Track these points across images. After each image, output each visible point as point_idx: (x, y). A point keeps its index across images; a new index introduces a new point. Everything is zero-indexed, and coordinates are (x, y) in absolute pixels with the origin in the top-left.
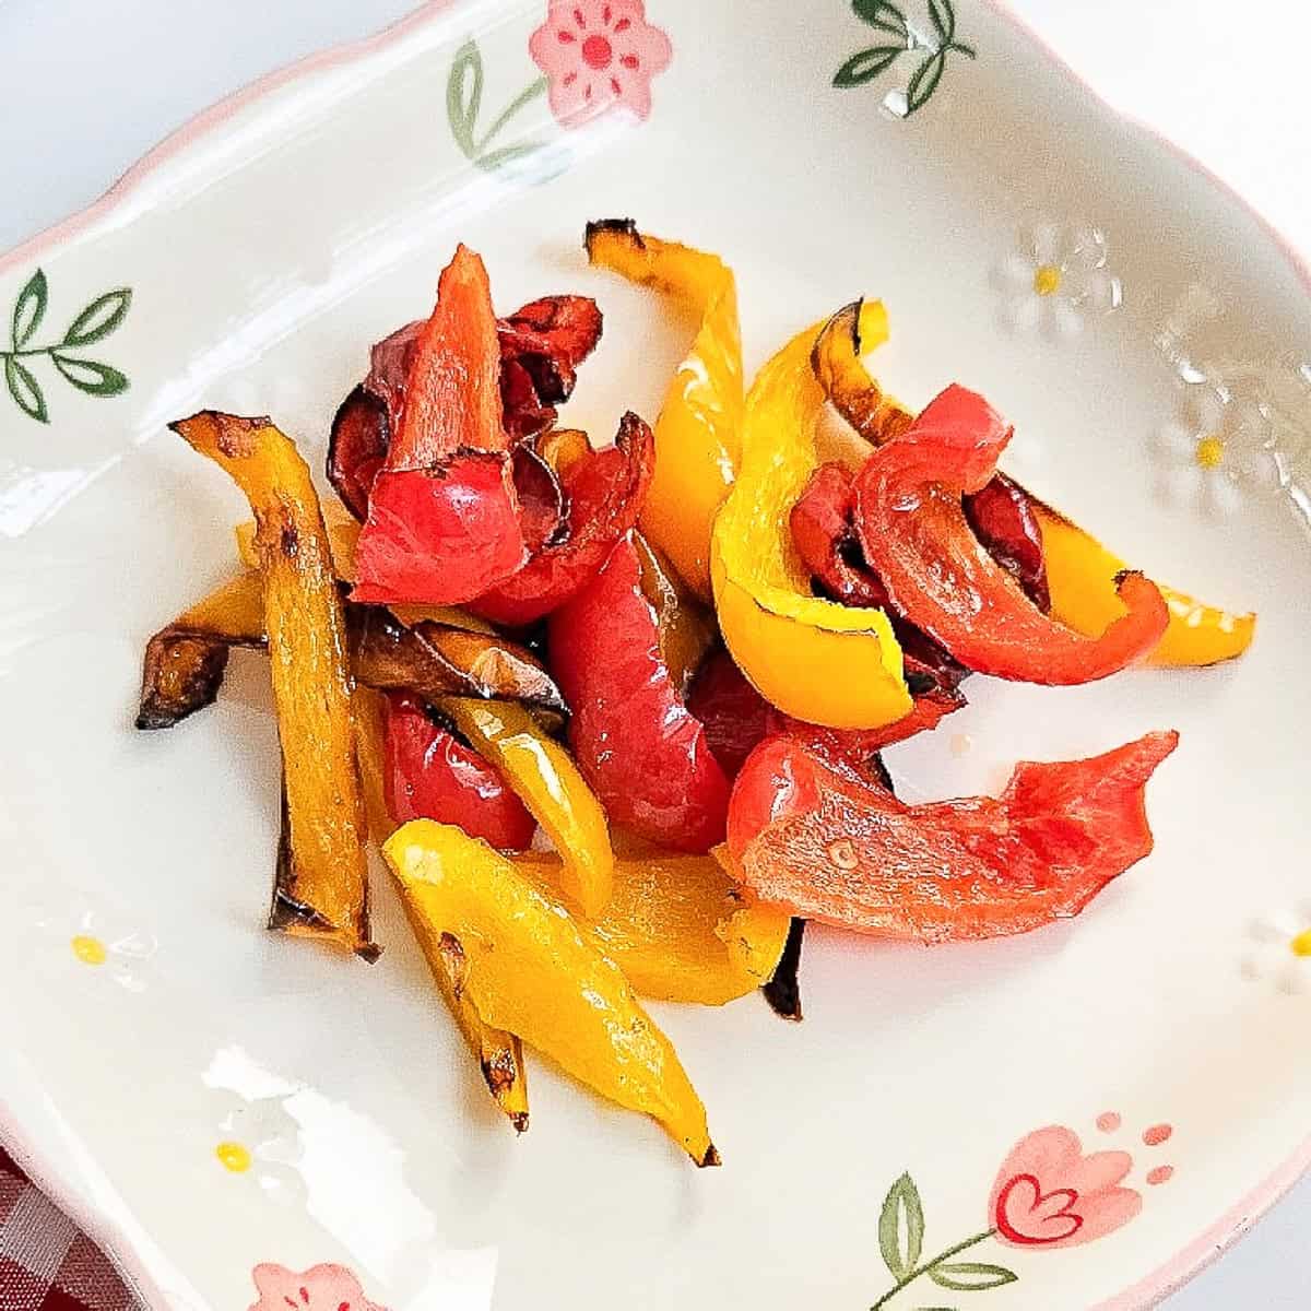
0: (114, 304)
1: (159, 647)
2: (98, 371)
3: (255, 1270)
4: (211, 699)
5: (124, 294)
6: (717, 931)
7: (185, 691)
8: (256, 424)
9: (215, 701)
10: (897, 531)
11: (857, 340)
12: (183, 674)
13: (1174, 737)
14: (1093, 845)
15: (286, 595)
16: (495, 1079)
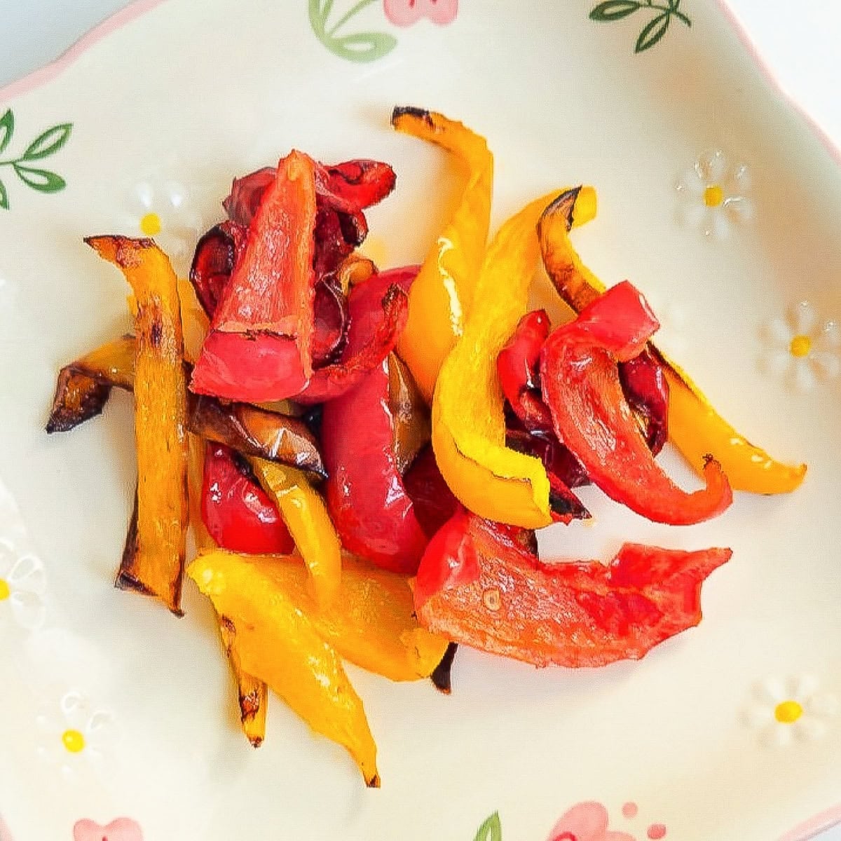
0: (60, 133)
1: (68, 374)
2: (45, 176)
3: (77, 823)
4: (99, 411)
5: (67, 127)
6: (402, 638)
7: (82, 404)
8: (144, 244)
9: (101, 413)
10: (568, 381)
11: (571, 220)
12: (82, 394)
13: (728, 553)
14: (661, 615)
15: (150, 373)
16: (247, 709)
